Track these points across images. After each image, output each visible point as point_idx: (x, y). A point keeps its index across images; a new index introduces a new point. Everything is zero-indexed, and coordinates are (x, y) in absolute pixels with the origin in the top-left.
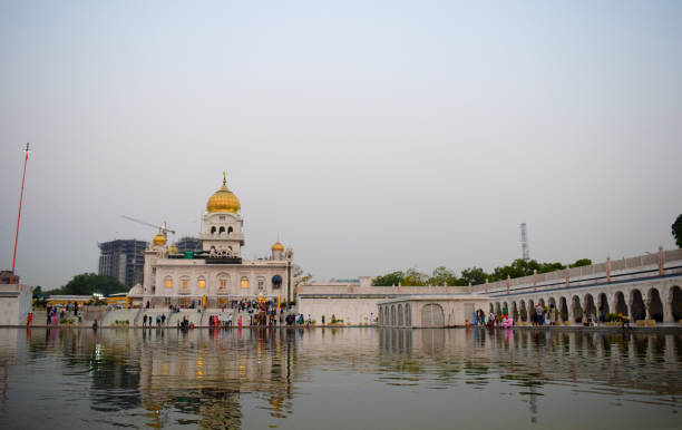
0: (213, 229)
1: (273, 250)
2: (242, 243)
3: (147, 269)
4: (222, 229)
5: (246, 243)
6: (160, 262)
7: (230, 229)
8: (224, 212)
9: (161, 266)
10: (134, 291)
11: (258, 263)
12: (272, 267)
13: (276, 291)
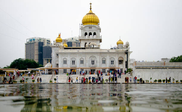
0: (86, 34)
1: (118, 44)
2: (101, 41)
3: (53, 55)
4: (90, 34)
5: (102, 41)
6: (60, 51)
7: (95, 34)
8: (91, 24)
9: (61, 53)
10: (47, 66)
11: (111, 51)
12: (118, 53)
13: (121, 65)
